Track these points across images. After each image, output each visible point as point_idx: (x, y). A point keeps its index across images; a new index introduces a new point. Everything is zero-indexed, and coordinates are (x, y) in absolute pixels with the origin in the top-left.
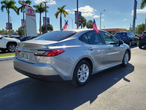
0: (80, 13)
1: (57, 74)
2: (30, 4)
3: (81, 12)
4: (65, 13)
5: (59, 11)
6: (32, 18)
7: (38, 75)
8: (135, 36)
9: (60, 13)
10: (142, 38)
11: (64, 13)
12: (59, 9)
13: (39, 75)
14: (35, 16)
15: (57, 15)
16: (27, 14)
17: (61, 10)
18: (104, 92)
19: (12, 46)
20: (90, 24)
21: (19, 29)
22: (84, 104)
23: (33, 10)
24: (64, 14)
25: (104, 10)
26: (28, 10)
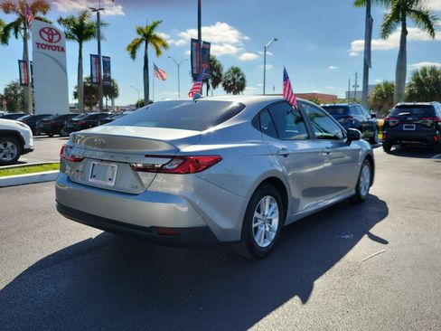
0: (207, 46)
1: (203, 224)
2: (45, 13)
3: (209, 44)
4: (158, 44)
5: (140, 37)
6: (54, 56)
7: (148, 226)
8: (369, 117)
9: (144, 43)
10: (391, 124)
11: (155, 44)
12: (139, 31)
13: (152, 227)
14: (63, 50)
15: (133, 49)
16: (38, 44)
17: (148, 36)
18: (328, 273)
19: (5, 145)
20: (234, 79)
21: (6, 90)
22: (285, 305)
23: (58, 33)
24: (157, 47)
25: (276, 40)
26: (43, 30)
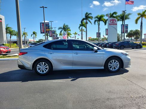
5: (140, 16)
6: (114, 27)
9: (141, 18)
12: (139, 14)
16: (109, 24)
23: (115, 20)
